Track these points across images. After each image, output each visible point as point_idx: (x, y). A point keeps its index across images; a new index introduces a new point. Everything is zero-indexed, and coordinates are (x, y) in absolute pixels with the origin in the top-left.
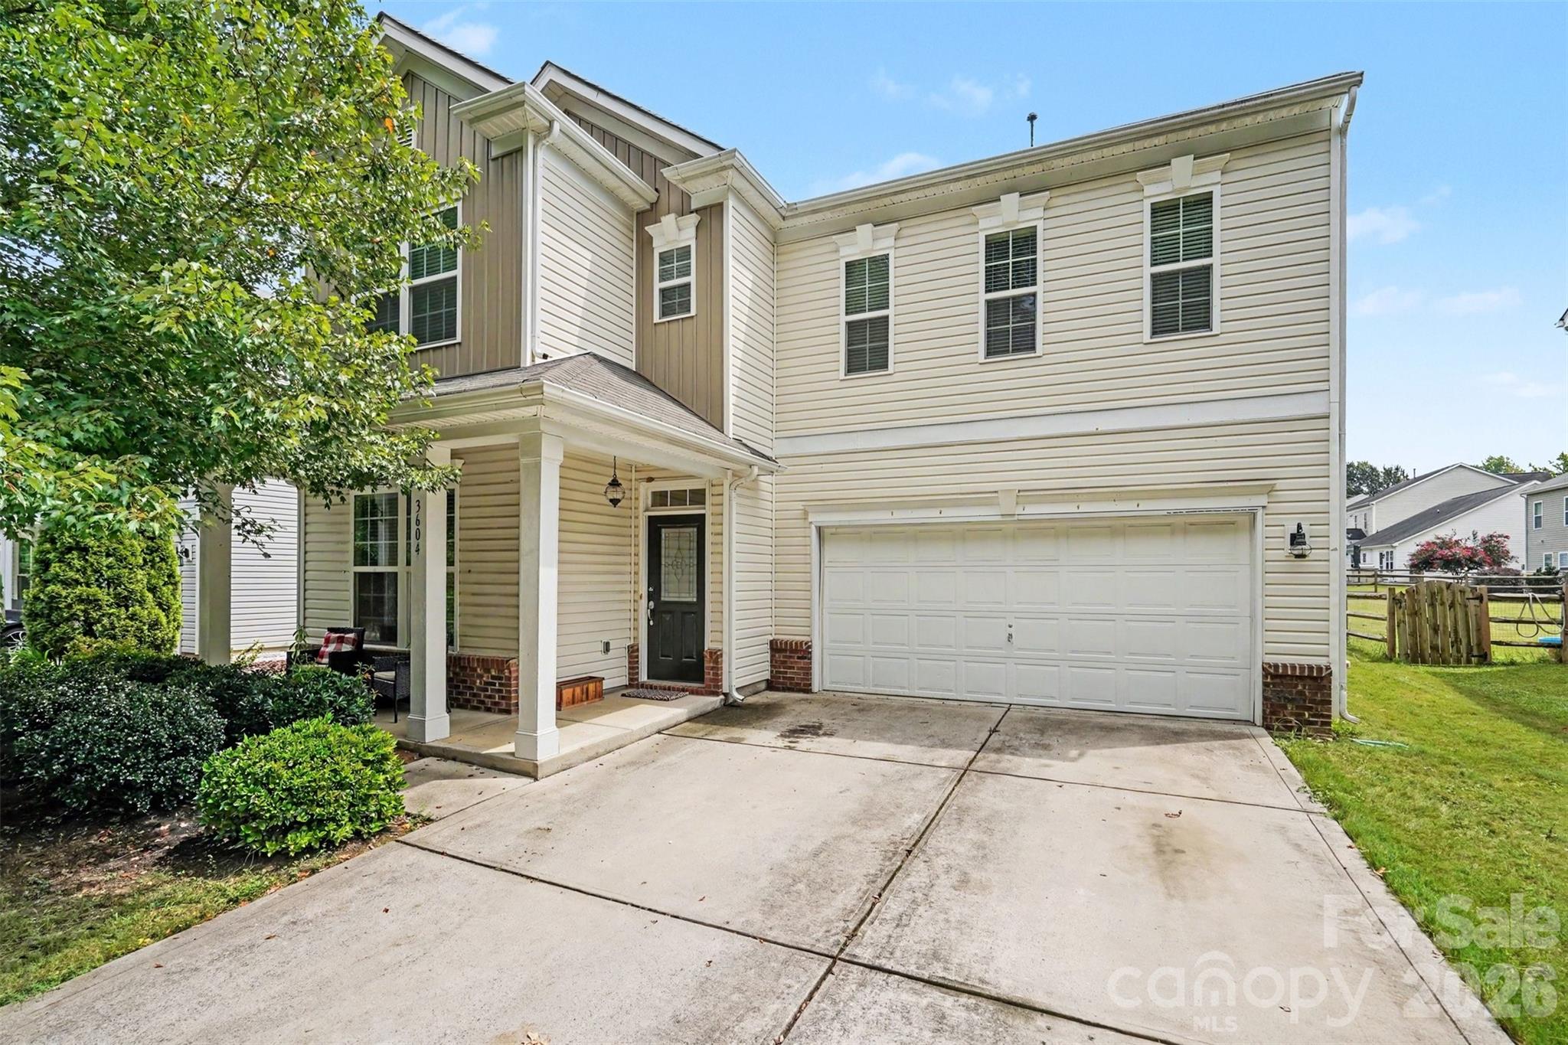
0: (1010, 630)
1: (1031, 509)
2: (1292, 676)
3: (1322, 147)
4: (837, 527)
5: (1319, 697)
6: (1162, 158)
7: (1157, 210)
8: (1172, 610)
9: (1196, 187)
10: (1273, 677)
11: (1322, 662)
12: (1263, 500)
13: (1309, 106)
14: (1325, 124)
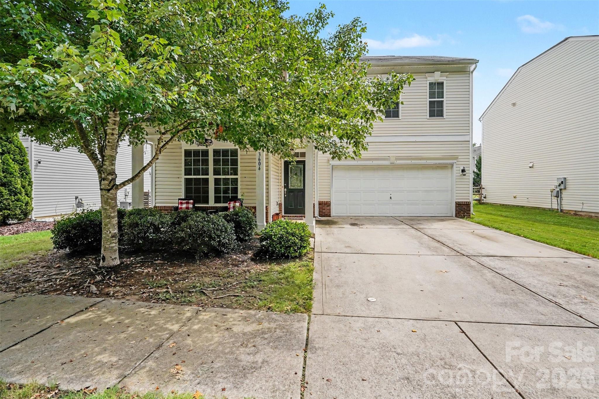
0: (391, 196)
1: (398, 162)
2: (463, 204)
3: (468, 75)
4: (337, 166)
5: (468, 209)
6: (432, 71)
7: (431, 84)
8: (433, 189)
9: (440, 80)
10: (459, 204)
11: (468, 200)
12: (455, 161)
13: (465, 65)
14: (469, 70)
